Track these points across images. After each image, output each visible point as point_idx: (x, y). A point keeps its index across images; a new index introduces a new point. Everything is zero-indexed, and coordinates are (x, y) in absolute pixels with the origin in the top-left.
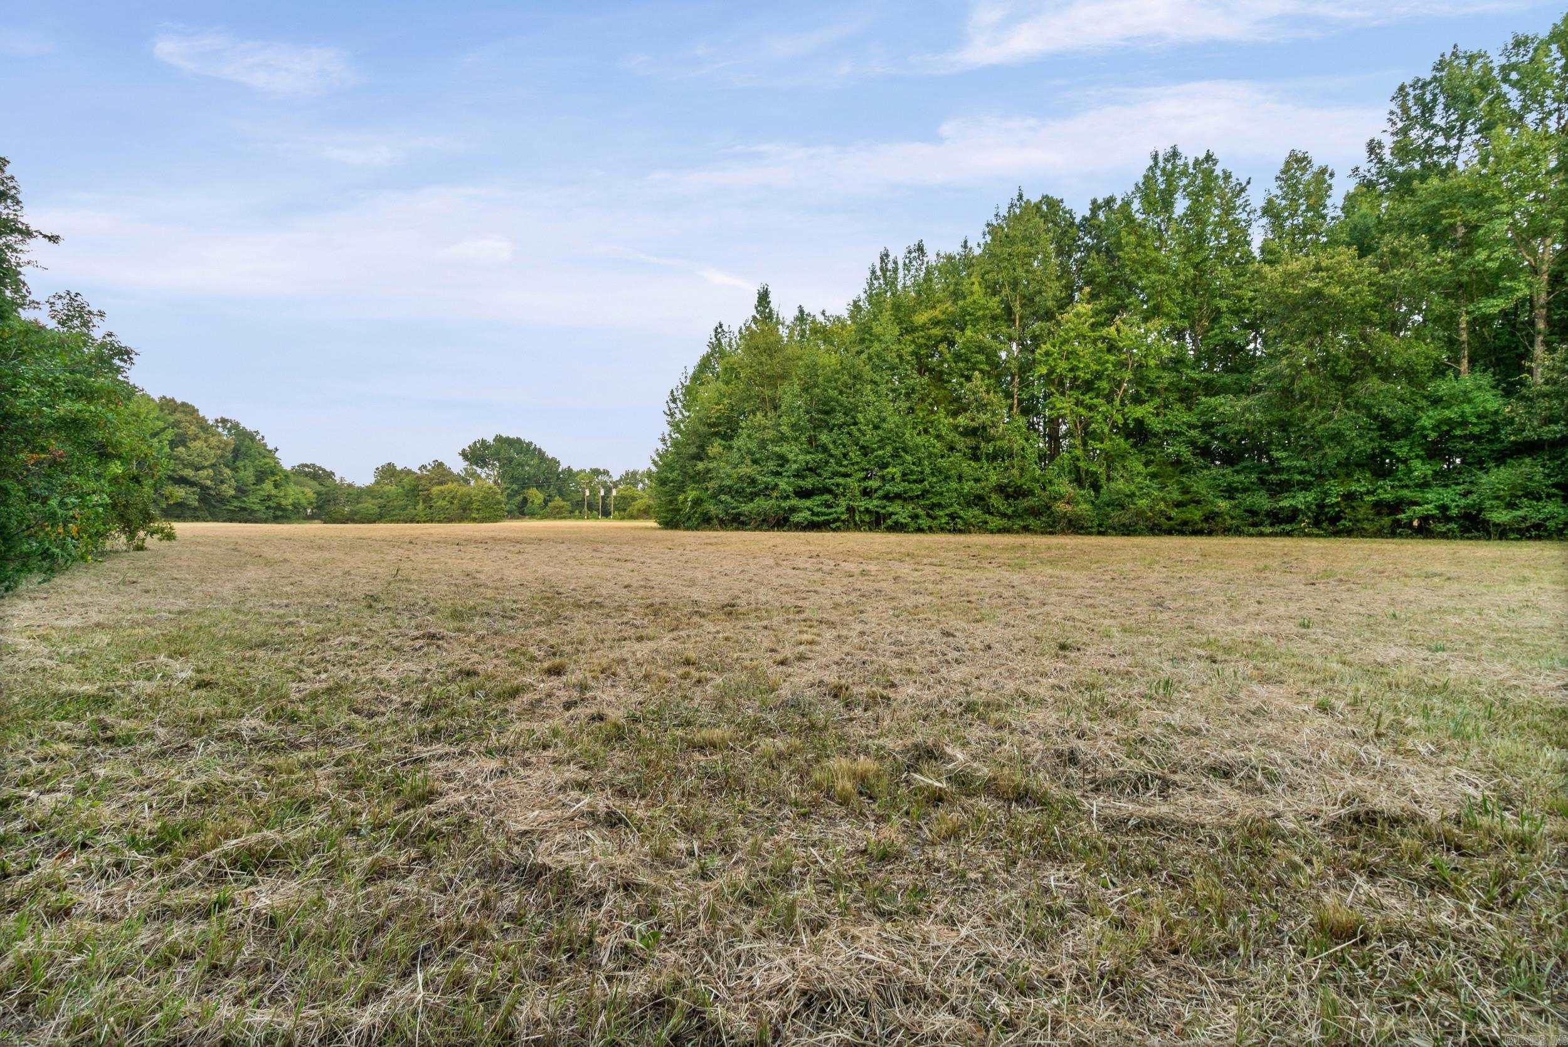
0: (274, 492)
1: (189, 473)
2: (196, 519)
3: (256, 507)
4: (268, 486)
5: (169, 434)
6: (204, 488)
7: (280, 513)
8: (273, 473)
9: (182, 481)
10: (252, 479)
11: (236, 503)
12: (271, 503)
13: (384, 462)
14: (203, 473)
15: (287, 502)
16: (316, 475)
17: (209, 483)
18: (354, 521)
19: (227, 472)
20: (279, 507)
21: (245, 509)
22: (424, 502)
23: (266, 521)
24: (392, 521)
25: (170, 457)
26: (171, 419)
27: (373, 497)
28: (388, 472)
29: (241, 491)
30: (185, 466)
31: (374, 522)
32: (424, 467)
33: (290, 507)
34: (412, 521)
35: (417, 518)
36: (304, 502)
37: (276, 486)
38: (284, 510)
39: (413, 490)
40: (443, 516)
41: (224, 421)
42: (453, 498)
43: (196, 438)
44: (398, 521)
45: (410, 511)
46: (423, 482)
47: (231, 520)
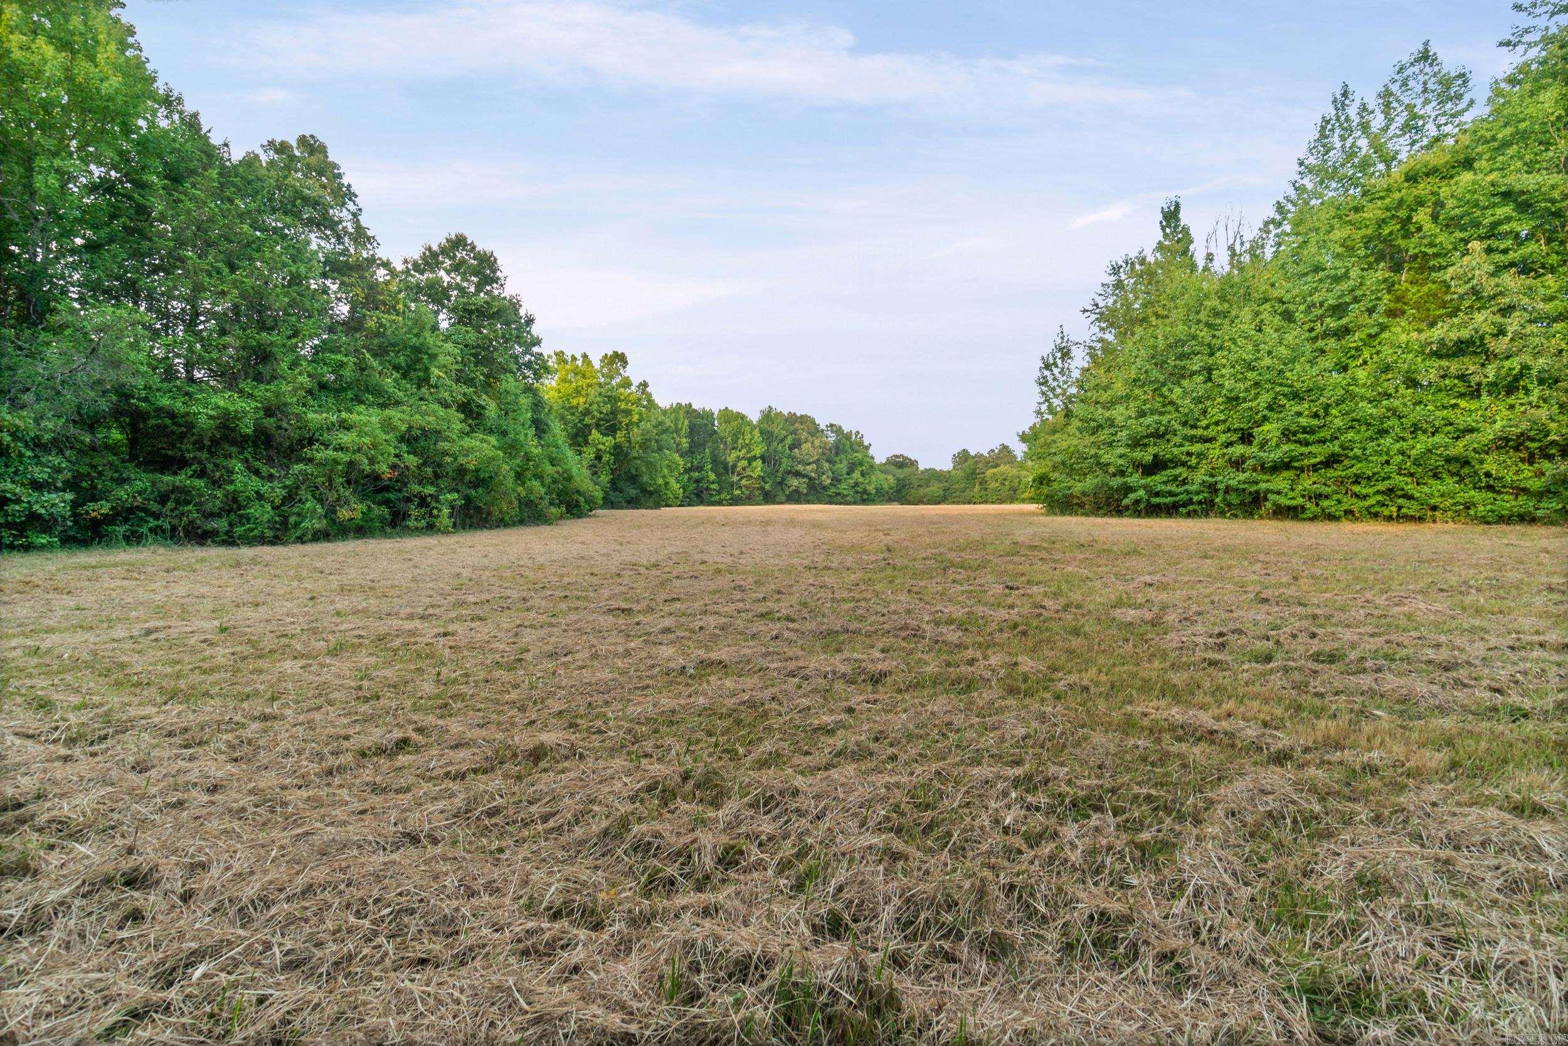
0: (861, 480)
1: (800, 468)
2: (808, 502)
3: (845, 492)
4: (857, 475)
5: (789, 441)
6: (810, 479)
7: (865, 497)
8: (861, 464)
9: (798, 474)
10: (845, 471)
11: (833, 490)
12: (858, 489)
13: (960, 449)
14: (809, 468)
15: (871, 489)
16: (901, 463)
17: (813, 475)
18: (923, 503)
19: (826, 465)
20: (865, 491)
21: (839, 494)
22: (981, 484)
23: (855, 503)
24: (953, 503)
25: (789, 457)
26: (792, 428)
27: (940, 482)
28: (963, 457)
29: (836, 480)
30: (799, 463)
31: (939, 503)
32: (993, 451)
33: (873, 492)
34: (969, 503)
35: (974, 500)
36: (886, 487)
37: (863, 475)
38: (869, 494)
39: (973, 474)
40: (995, 497)
41: (832, 425)
42: (1005, 479)
43: (806, 441)
44: (958, 503)
45: (968, 494)
46: (980, 465)
47: (831, 503)
